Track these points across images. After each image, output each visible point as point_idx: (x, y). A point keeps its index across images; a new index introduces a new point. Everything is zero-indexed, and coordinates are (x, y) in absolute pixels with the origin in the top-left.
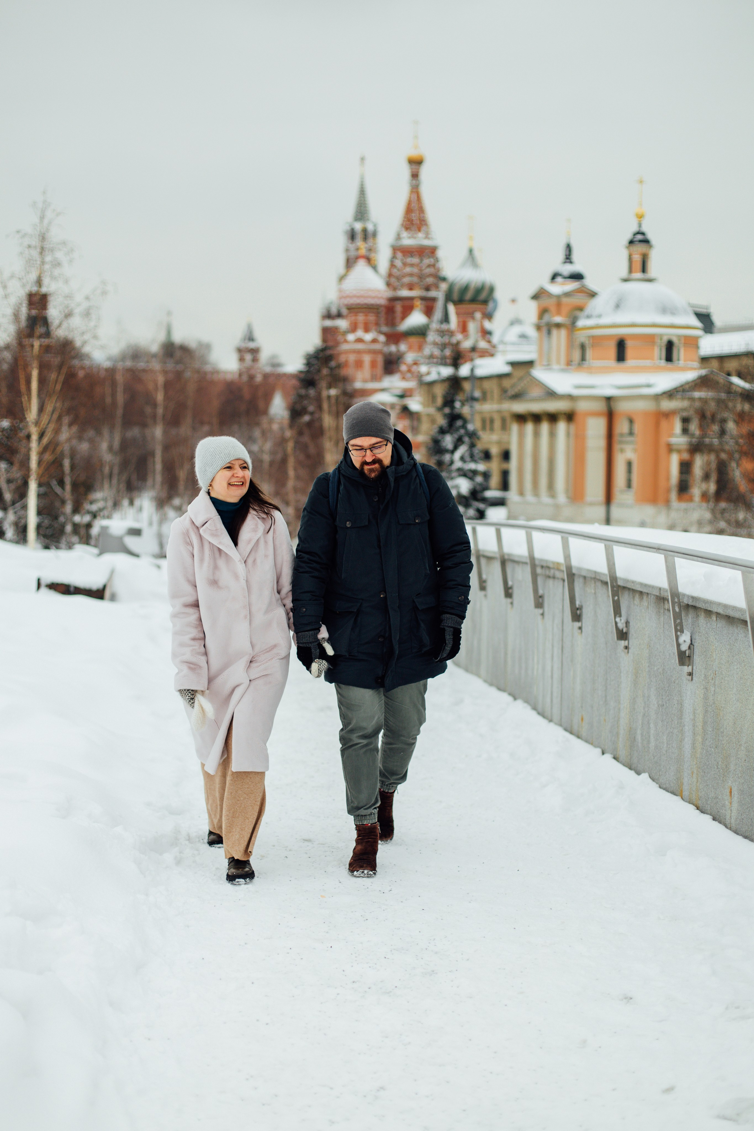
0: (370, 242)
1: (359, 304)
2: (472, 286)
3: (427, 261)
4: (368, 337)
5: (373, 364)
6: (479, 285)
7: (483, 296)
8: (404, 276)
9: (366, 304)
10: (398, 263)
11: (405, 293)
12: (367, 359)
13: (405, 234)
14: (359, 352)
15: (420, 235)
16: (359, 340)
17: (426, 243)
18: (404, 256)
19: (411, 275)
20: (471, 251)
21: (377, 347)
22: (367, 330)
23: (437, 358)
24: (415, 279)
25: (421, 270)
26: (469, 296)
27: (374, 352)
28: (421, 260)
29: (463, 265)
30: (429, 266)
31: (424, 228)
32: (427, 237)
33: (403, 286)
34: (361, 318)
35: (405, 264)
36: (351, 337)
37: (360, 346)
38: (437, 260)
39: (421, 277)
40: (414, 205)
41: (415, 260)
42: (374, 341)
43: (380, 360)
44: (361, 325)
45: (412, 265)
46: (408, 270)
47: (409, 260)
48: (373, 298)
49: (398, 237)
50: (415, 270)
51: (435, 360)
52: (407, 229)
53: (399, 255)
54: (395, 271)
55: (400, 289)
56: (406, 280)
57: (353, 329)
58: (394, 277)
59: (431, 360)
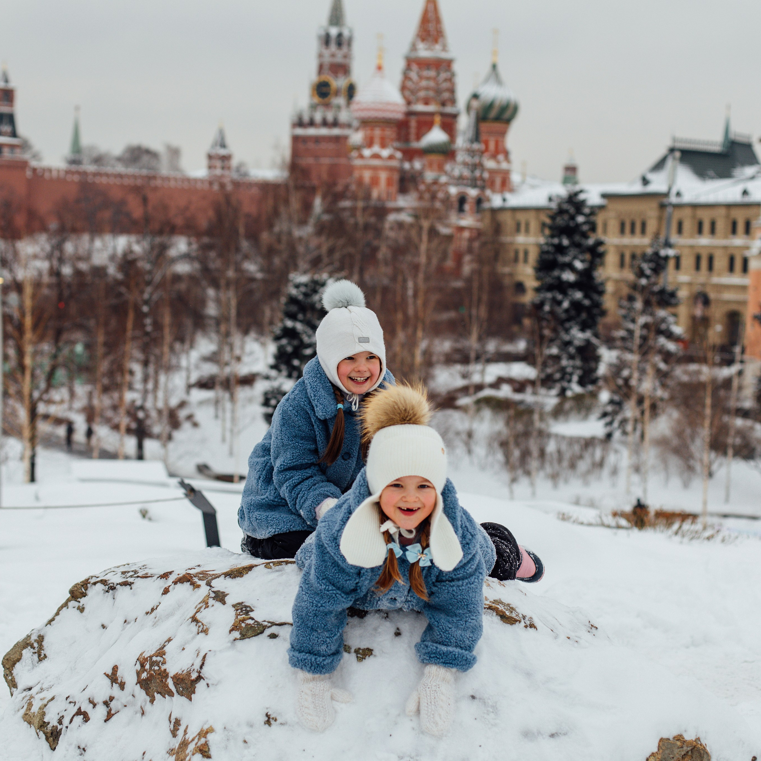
0: (345, 49)
1: (376, 118)
2: (497, 103)
3: (443, 75)
4: (385, 153)
5: (389, 182)
6: (504, 102)
7: (507, 115)
8: (420, 89)
9: (384, 118)
10: (413, 75)
11: (420, 107)
12: (383, 176)
13: (421, 46)
14: (375, 168)
15: (438, 47)
16: (376, 156)
17: (444, 55)
18: (420, 68)
19: (427, 89)
20: (494, 67)
21: (394, 163)
22: (383, 146)
23: (467, 179)
24: (431, 94)
25: (437, 84)
26: (493, 114)
27: (391, 169)
28: (438, 74)
29: (486, 81)
30: (446, 80)
31: (440, 40)
32: (444, 48)
33: (418, 100)
34: (377, 132)
35: (421, 77)
36: (367, 152)
37: (376, 162)
38: (453, 75)
39: (438, 92)
40: (431, 15)
41: (432, 73)
42: (391, 157)
43: (396, 176)
44: (377, 140)
45: (428, 79)
46: (424, 83)
47: (426, 73)
48: (392, 111)
49: (414, 48)
50: (432, 84)
51: (465, 182)
52: (423, 40)
53: (415, 67)
54: (409, 84)
55: (415, 103)
56: (422, 94)
57: (370, 143)
58: (409, 90)
59: (461, 181)
